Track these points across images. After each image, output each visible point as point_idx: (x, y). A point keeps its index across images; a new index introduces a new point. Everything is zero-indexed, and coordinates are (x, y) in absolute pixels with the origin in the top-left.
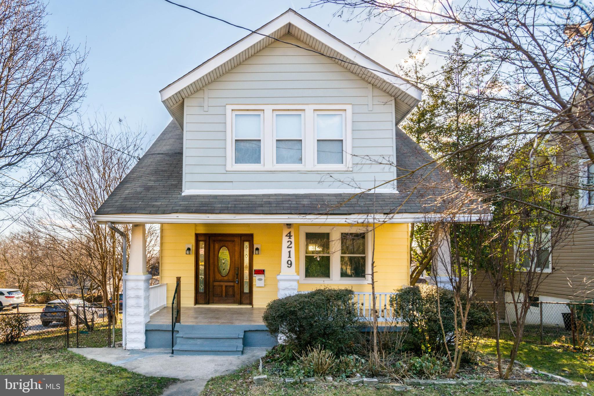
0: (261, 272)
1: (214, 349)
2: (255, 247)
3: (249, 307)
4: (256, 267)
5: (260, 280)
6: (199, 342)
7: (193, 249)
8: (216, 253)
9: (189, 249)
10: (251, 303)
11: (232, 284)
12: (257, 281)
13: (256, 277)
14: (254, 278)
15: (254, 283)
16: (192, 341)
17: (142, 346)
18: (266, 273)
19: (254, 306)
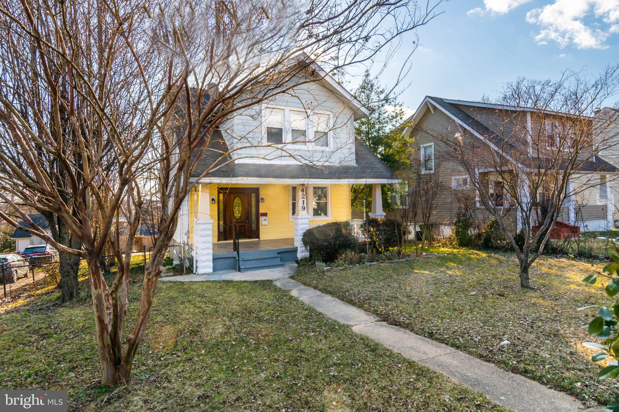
0: (265, 215)
1: (267, 265)
2: (261, 197)
3: (257, 240)
4: (261, 211)
5: (265, 220)
6: (253, 262)
7: (216, 199)
8: (232, 201)
9: (213, 200)
10: (258, 237)
11: (244, 224)
12: (263, 221)
13: (262, 219)
14: (260, 219)
15: (260, 223)
16: (248, 262)
17: (211, 270)
18: (268, 215)
19: (261, 239)
